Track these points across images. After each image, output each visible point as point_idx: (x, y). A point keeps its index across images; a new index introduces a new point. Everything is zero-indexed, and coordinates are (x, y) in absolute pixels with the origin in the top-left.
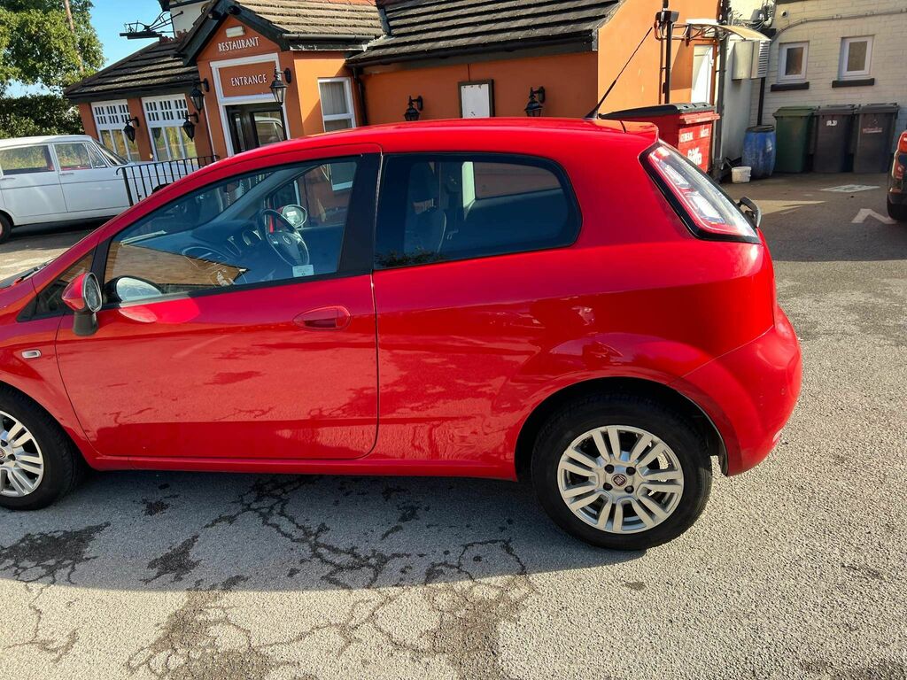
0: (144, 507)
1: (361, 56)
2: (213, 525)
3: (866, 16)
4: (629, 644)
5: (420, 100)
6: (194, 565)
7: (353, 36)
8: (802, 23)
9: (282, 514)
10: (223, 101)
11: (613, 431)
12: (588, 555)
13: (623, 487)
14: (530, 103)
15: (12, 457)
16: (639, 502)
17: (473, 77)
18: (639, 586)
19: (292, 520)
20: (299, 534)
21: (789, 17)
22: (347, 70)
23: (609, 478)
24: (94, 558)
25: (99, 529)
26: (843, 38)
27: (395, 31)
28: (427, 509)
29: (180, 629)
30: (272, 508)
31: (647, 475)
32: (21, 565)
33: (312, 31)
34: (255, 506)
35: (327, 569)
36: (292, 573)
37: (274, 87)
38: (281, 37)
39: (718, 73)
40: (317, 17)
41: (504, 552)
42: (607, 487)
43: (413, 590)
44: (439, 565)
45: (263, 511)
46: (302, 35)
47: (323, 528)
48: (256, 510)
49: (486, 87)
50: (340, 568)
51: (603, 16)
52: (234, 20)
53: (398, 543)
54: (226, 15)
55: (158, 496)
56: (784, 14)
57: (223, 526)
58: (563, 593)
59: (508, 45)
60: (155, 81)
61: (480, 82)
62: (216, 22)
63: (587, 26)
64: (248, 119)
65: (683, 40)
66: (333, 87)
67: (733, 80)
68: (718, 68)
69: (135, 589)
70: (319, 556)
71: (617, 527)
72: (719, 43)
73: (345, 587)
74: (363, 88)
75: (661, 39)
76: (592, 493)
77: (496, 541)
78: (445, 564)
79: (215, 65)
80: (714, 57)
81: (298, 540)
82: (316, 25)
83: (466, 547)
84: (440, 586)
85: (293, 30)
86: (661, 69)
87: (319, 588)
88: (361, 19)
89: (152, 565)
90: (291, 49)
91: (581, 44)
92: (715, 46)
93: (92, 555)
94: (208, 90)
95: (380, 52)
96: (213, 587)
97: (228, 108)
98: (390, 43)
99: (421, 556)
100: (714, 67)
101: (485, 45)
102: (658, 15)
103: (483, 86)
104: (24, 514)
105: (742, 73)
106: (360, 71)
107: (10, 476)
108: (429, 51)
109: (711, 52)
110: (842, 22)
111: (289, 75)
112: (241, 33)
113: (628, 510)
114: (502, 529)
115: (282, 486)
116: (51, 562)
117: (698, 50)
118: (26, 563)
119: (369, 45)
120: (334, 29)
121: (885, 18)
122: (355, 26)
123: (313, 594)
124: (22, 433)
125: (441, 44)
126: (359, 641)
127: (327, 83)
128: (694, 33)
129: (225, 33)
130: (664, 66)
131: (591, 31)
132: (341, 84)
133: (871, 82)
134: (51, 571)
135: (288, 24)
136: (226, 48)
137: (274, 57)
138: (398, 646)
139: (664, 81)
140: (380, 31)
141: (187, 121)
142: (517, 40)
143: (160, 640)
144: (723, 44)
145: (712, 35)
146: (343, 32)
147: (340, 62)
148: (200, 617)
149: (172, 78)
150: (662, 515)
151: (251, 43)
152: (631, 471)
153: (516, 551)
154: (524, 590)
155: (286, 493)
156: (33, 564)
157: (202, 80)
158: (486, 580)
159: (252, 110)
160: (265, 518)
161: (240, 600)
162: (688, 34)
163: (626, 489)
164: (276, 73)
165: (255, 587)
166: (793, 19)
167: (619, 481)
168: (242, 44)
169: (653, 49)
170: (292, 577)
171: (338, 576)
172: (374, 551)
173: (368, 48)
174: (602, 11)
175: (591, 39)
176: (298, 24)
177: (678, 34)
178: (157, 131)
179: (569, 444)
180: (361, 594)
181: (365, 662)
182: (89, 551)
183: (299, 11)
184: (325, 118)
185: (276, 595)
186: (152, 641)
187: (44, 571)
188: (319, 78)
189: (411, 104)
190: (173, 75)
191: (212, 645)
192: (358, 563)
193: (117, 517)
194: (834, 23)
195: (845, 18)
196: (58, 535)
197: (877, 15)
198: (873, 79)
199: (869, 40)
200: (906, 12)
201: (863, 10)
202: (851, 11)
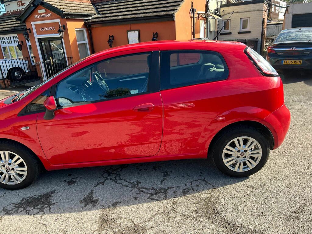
0: (66, 183)
1: (90, 21)
2: (97, 186)
3: (247, 11)
4: (259, 205)
5: (113, 36)
6: (98, 200)
7: (87, 14)
8: (228, 14)
9: (120, 179)
10: (37, 37)
11: (241, 139)
12: (232, 180)
13: (243, 157)
14: (153, 38)
15: (13, 169)
16: (248, 161)
17: (132, 29)
18: (252, 187)
19: (125, 181)
20: (131, 185)
21: (225, 12)
22: (85, 26)
23: (239, 154)
24: (57, 203)
25: (52, 192)
26: (241, 18)
27: (101, 13)
28: (171, 172)
29: (104, 223)
30: (116, 178)
31: (250, 152)
32: (27, 209)
33: (73, 12)
34: (109, 178)
35: (148, 196)
36: (136, 198)
37: (59, 31)
38: (63, 13)
39: (206, 29)
40: (73, 7)
41: (204, 182)
42: (238, 157)
43: (181, 198)
44: (186, 189)
45: (113, 179)
46: (69, 13)
47: (138, 183)
48: (110, 179)
49: (137, 32)
50: (152, 194)
51: (176, 9)
52: (41, 7)
53: (167, 184)
54: (38, 5)
55: (69, 179)
56: (223, 11)
57: (100, 186)
58: (231, 192)
59: (145, 18)
60: (4, 29)
61: (134, 31)
62: (34, 7)
63: (172, 12)
64: (48, 43)
65: (197, 18)
66: (80, 32)
67: (210, 31)
68: (206, 27)
69: (79, 211)
70: (142, 191)
71: (241, 170)
72: (206, 19)
73: (158, 200)
74: (91, 32)
75: (191, 17)
76: (233, 160)
77: (200, 180)
78: (187, 188)
79: (33, 23)
80: (205, 24)
81: (131, 187)
82: (73, 9)
83: (191, 182)
84: (190, 195)
85: (67, 11)
86: (192, 27)
87: (148, 202)
88: (88, 8)
89: (81, 202)
90: (66, 18)
91: (170, 18)
92: (205, 20)
93: (55, 202)
94: (30, 32)
95: (97, 20)
96: (109, 207)
97: (39, 39)
98: (100, 17)
99: (178, 187)
100: (205, 27)
101: (136, 18)
102: (191, 10)
103: (136, 32)
104: (17, 191)
105: (212, 29)
106: (90, 26)
107: (12, 177)
108: (116, 20)
109: (204, 22)
110: (241, 13)
111: (65, 27)
112: (45, 12)
113: (245, 164)
114: (200, 175)
115: (116, 170)
116: (39, 206)
117: (201, 21)
118: (29, 208)
119: (92, 17)
120: (80, 11)
121: (253, 12)
122: (86, 10)
123: (148, 204)
124: (19, 159)
125: (120, 17)
126: (173, 217)
127: (78, 30)
128: (200, 16)
129: (38, 12)
130: (193, 26)
131: (173, 14)
132: (83, 31)
133: (249, 32)
134: (41, 210)
135: (63, 9)
136: (38, 17)
137: (58, 21)
138: (187, 216)
139: (193, 31)
140: (95, 12)
141: (19, 44)
142: (148, 16)
143: (99, 228)
144: (207, 19)
145: (204, 17)
146: (83, 12)
147: (82, 23)
148: (110, 218)
149: (11, 28)
150: (255, 164)
151: (48, 15)
152: (246, 151)
153: (208, 182)
154: (218, 193)
155: (118, 172)
156: (32, 208)
157: (28, 29)
158: (204, 192)
159: (48, 40)
160: (115, 181)
161: (121, 210)
162: (198, 16)
163: (244, 158)
164: (60, 26)
165: (125, 205)
166: (226, 12)
167: (242, 155)
168: (45, 16)
169: (190, 21)
170: (136, 200)
171: (153, 197)
172: (161, 187)
173: (92, 18)
174: (175, 8)
175: (174, 16)
176: (67, 9)
177: (196, 16)
178: (4, 48)
179: (226, 144)
180: (164, 202)
181: (178, 223)
182: (53, 201)
183: (66, 4)
184: (78, 43)
185: (134, 206)
186: (96, 228)
187: (38, 210)
188: (75, 28)
189: (110, 38)
190: (11, 27)
191: (120, 226)
192: (158, 192)
193: (57, 188)
194: (238, 14)
195: (241, 12)
196: (36, 197)
197: (250, 11)
198: (250, 31)
199: (248, 19)
200: (259, 10)
201: (246, 10)
202: (243, 10)
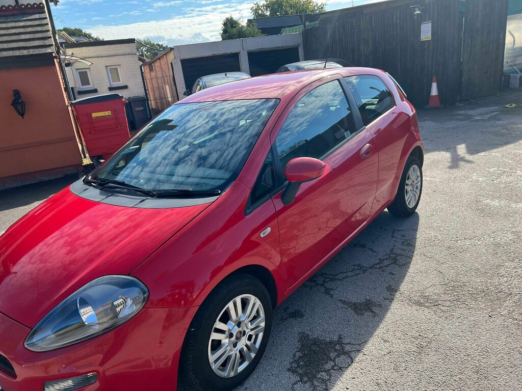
2: (331, 295)
3: (114, 56)
6: (369, 300)
11: (412, 168)
14: (15, 100)
26: (106, 66)
31: (416, 182)
45: (327, 280)
47: (358, 266)
48: (324, 282)
50: (394, 263)
51: (52, 45)
56: (72, 54)
73: (409, 262)
83: (394, 237)
84: (417, 244)
107: (245, 350)
113: (415, 196)
121: (122, 57)
171: (400, 263)
172: (385, 255)
179: (406, 179)
180: (415, 260)
182: (330, 339)
192: (393, 259)
194: (100, 59)
195: (104, 57)
196: (298, 354)
197: (118, 55)
198: (127, 86)
199: (118, 67)
200: (131, 54)
201: (111, 53)
202: (106, 53)
